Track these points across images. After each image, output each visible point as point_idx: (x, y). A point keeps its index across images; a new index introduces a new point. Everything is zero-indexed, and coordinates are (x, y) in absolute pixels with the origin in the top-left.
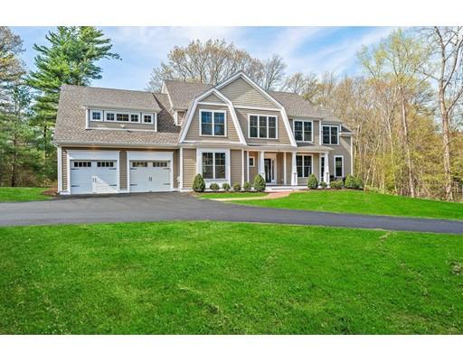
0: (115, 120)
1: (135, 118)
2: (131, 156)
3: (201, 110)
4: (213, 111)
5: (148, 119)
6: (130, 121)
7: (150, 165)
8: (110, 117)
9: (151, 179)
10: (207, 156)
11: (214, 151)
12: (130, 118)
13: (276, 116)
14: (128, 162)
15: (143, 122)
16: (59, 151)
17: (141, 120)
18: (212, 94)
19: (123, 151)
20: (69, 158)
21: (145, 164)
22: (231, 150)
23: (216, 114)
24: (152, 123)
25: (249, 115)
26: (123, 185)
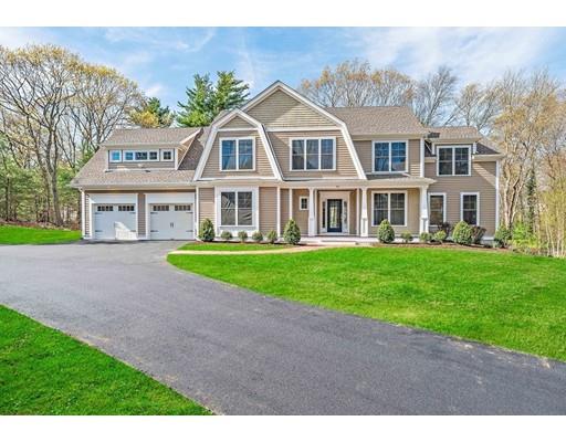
0: (134, 160)
1: (154, 155)
2: (150, 199)
3: (221, 139)
4: (237, 139)
5: (167, 155)
6: (148, 160)
7: (172, 208)
8: (129, 156)
9: (172, 225)
10: (228, 196)
11: (236, 190)
12: (148, 156)
13: (334, 138)
14: (147, 206)
15: (162, 160)
16: (83, 194)
17: (160, 157)
18: (237, 117)
19: (141, 193)
20: (91, 202)
21: (166, 208)
22: (260, 188)
23: (241, 143)
24: (172, 160)
25: (291, 139)
26: (141, 231)
